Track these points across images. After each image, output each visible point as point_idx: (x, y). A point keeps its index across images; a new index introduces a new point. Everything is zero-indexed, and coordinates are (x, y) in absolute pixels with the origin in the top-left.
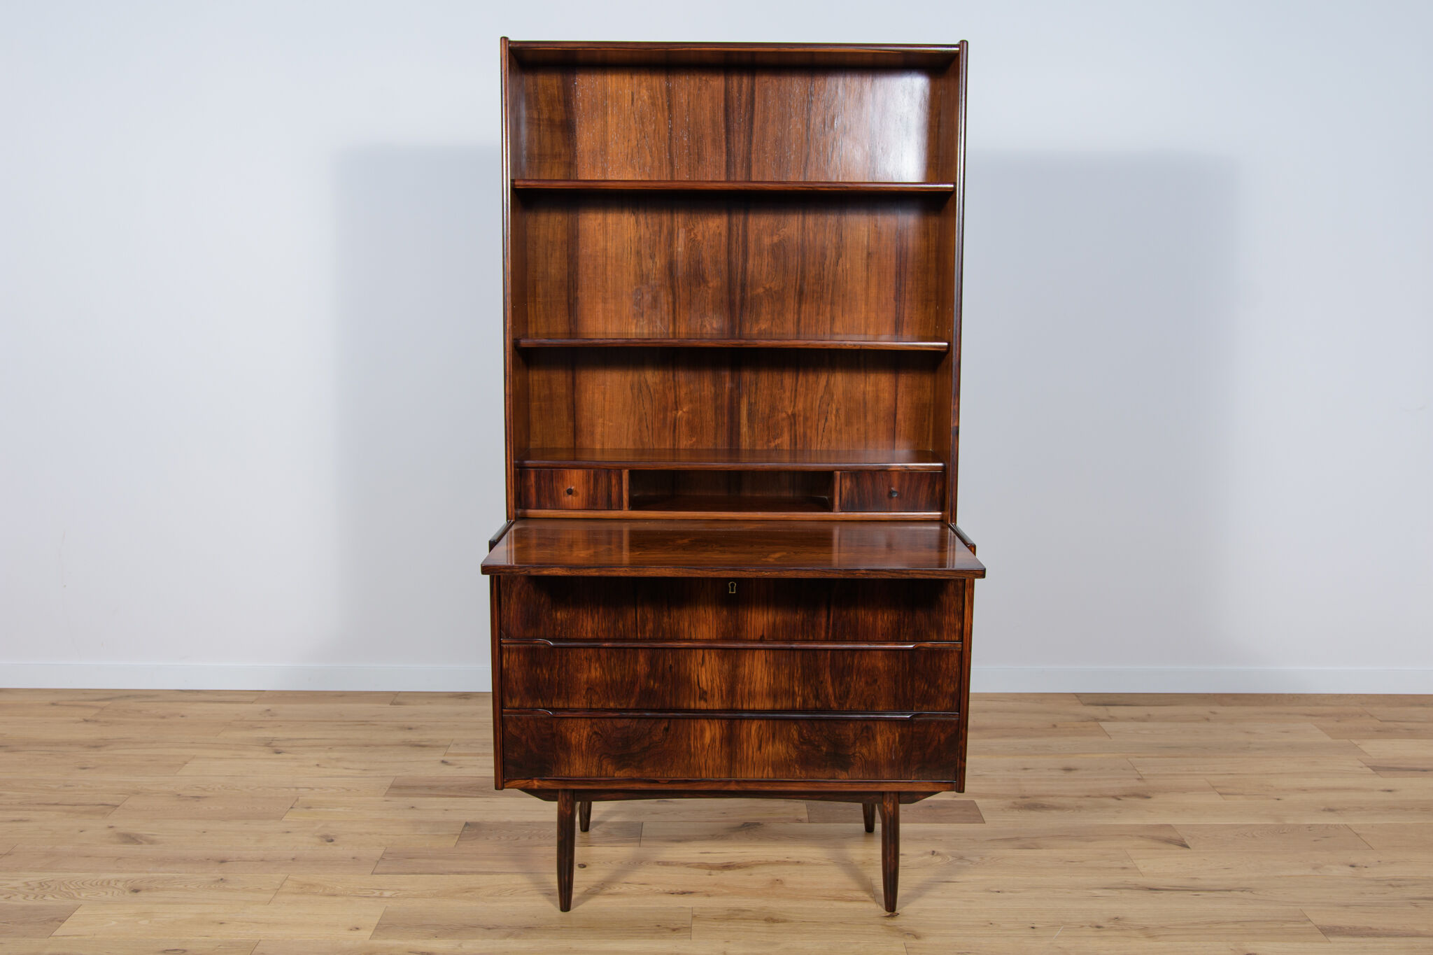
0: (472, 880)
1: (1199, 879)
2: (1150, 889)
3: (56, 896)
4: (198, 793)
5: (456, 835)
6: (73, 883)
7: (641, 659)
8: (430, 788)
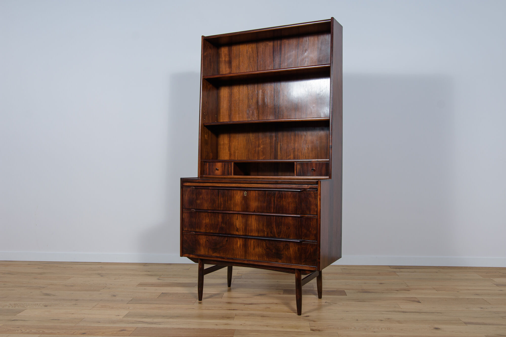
7: (220, 217)
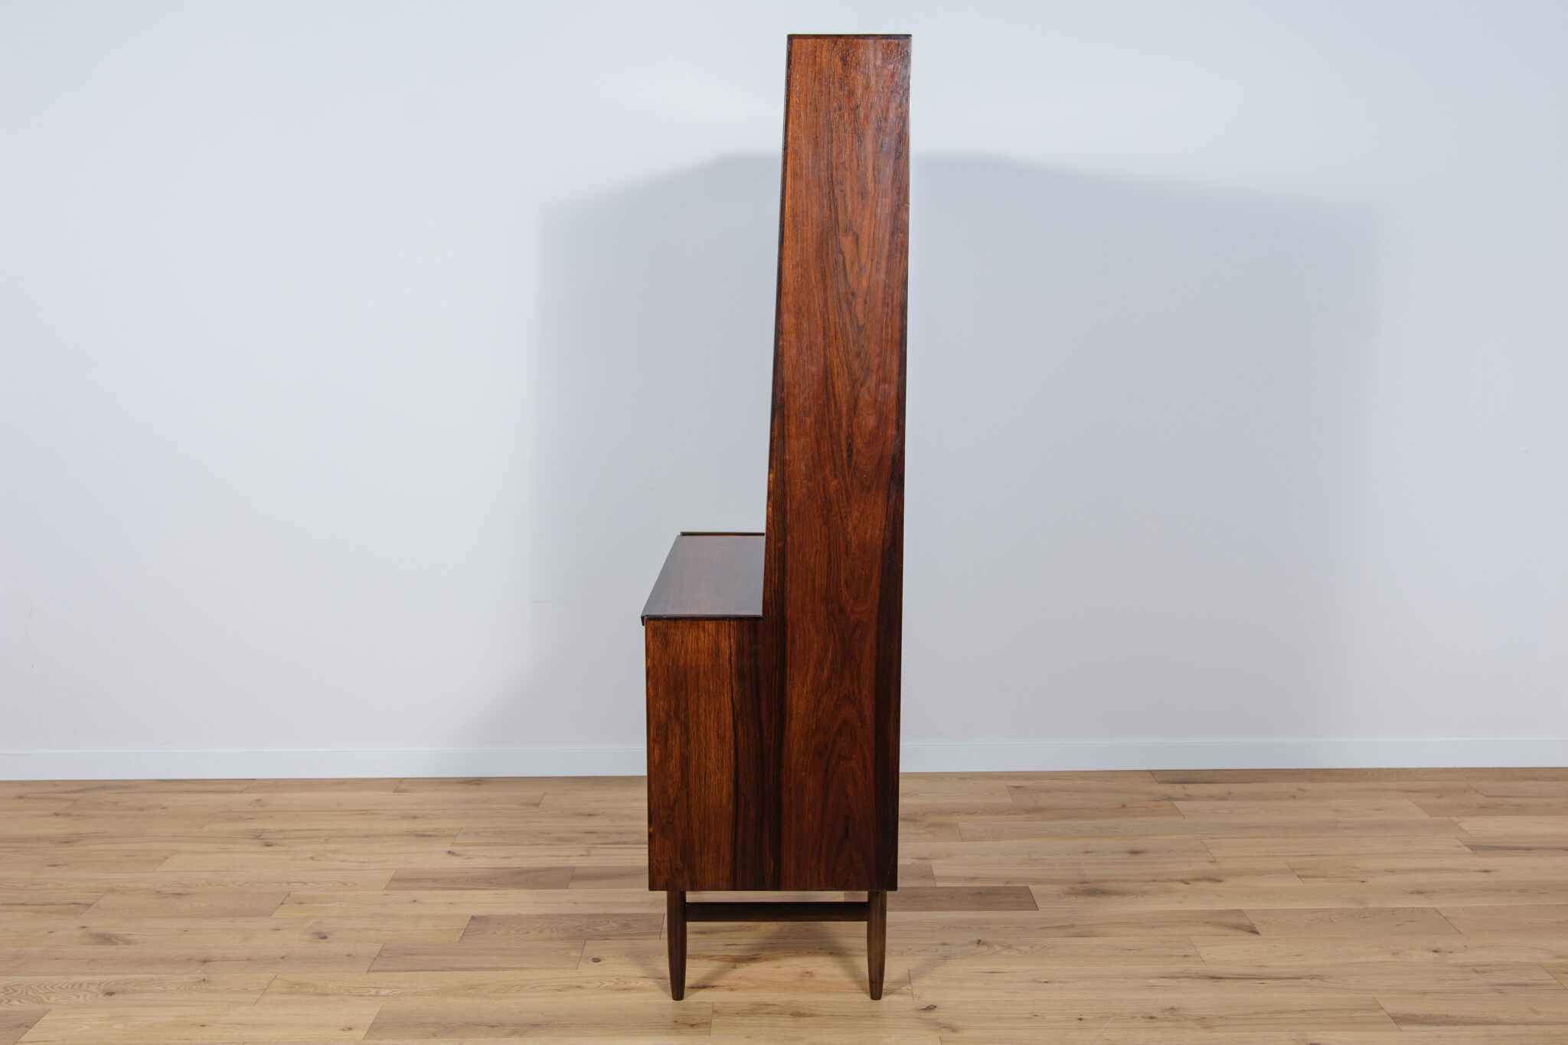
0: (475, 977)
1: (1266, 966)
2: (1213, 978)
3: (23, 1001)
4: (179, 890)
5: (462, 929)
6: (42, 987)
8: (434, 880)
